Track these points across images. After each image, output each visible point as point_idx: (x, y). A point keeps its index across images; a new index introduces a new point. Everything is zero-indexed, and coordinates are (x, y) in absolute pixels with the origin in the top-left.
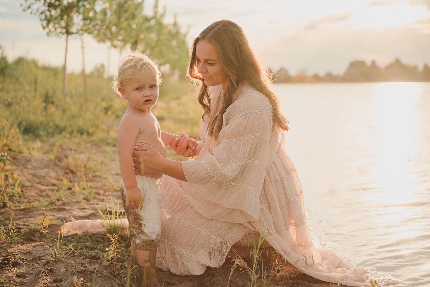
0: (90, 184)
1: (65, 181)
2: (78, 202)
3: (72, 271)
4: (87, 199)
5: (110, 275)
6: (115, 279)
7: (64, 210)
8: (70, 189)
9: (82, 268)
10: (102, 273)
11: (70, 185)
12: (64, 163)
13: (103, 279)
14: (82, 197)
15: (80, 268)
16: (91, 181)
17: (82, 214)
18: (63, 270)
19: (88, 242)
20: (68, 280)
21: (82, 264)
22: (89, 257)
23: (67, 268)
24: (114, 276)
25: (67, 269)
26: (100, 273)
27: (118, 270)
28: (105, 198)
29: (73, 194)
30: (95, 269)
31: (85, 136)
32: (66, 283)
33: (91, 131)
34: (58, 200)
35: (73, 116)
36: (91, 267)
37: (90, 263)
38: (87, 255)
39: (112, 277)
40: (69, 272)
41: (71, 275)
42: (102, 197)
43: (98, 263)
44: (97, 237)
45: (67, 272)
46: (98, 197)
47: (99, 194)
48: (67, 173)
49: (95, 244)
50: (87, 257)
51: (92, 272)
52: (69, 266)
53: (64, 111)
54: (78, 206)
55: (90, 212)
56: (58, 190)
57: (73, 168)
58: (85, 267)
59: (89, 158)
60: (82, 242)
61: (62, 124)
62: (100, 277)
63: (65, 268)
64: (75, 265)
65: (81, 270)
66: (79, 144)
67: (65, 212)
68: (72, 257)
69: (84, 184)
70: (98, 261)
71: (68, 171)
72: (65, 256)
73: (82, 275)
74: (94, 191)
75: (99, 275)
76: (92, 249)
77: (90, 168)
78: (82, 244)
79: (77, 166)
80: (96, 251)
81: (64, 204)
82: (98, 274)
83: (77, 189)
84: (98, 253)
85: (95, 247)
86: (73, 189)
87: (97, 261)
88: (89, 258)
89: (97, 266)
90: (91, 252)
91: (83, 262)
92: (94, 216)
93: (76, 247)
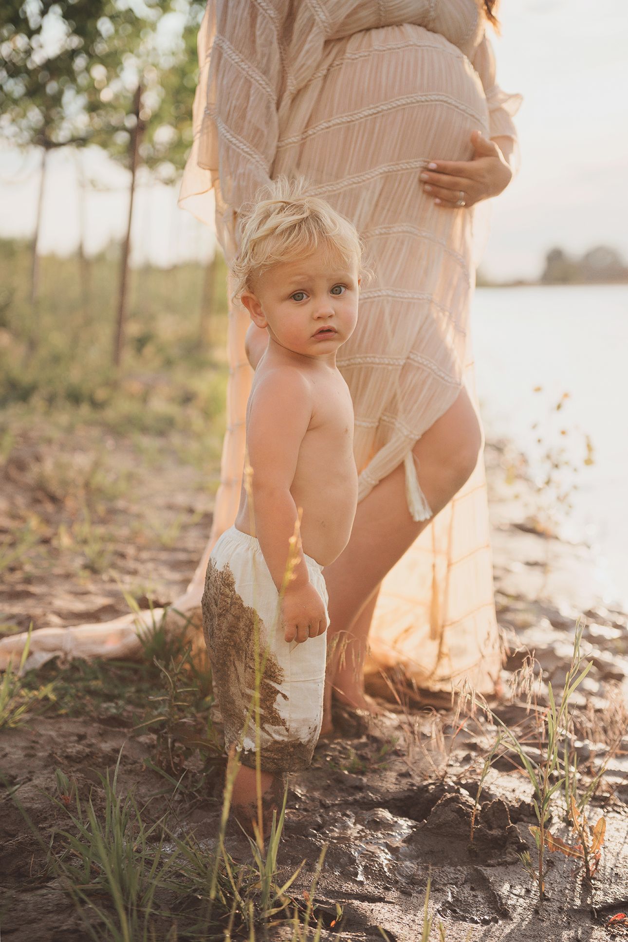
0: (100, 530)
1: (34, 522)
2: (68, 576)
3: (50, 756)
4: (92, 569)
5: (157, 769)
6: (172, 780)
7: (28, 595)
8: (46, 541)
9: (79, 747)
10: (135, 762)
11: (47, 531)
12: (30, 477)
13: (138, 779)
14: (78, 562)
15: (74, 749)
16: (103, 521)
17: (79, 606)
18: (17, 755)
19: (96, 678)
20: (36, 782)
21: (81, 738)
22: (99, 718)
23: (32, 748)
24: (168, 770)
25: (32, 752)
26: (130, 761)
27: (178, 756)
28: (141, 568)
29: (55, 553)
30: (117, 751)
31: (85, 410)
32: (27, 787)
33: (101, 394)
34: (12, 570)
35: (56, 359)
36: (106, 746)
37: (102, 735)
38: (95, 714)
39: (162, 772)
40: (40, 759)
41: (46, 767)
42: (131, 564)
43: (124, 735)
44: (121, 668)
45: (32, 759)
46: (120, 562)
47: (123, 556)
48: (36, 501)
49: (116, 686)
50: (93, 720)
51: (110, 760)
52: (41, 742)
53: (32, 345)
54: (67, 586)
55: (101, 601)
56: (12, 545)
57: (54, 487)
58: (90, 746)
59: (97, 465)
60: (81, 679)
61: (26, 378)
62: (131, 772)
63: (26, 748)
64: (61, 740)
65: (78, 752)
66: (70, 429)
67: (30, 602)
68: (50, 718)
69: (84, 529)
70: (126, 730)
71: (40, 495)
72: (27, 717)
73: (80, 766)
74: (111, 547)
75: (129, 767)
76: (110, 698)
77: (100, 490)
78: (80, 685)
79: (65, 483)
80: (121, 703)
81: (28, 580)
82: (124, 766)
83: (65, 541)
84: (125, 710)
85: (116, 692)
86: (55, 543)
87: (122, 729)
88: (101, 721)
89: (123, 744)
90: (105, 705)
91: (82, 733)
92: (111, 611)
93: (63, 692)
